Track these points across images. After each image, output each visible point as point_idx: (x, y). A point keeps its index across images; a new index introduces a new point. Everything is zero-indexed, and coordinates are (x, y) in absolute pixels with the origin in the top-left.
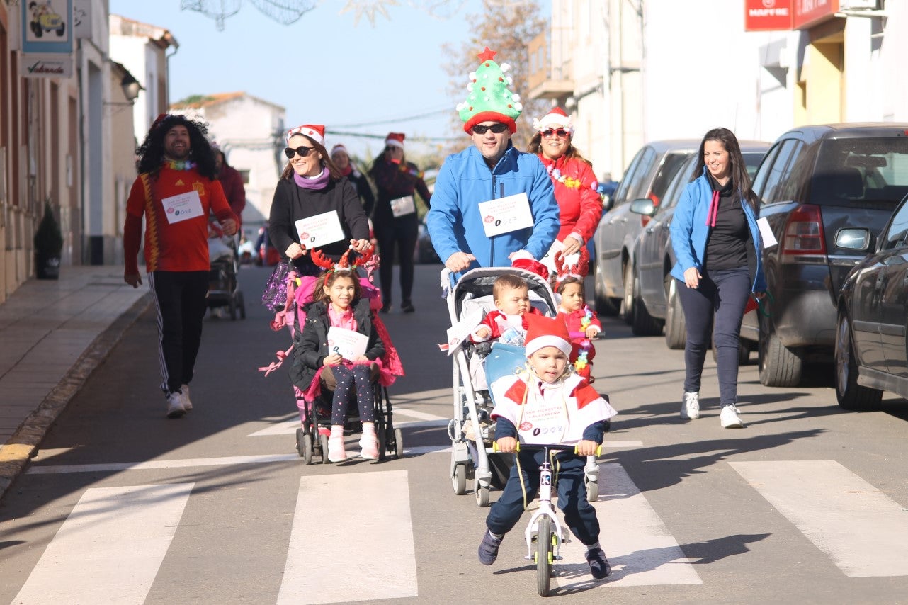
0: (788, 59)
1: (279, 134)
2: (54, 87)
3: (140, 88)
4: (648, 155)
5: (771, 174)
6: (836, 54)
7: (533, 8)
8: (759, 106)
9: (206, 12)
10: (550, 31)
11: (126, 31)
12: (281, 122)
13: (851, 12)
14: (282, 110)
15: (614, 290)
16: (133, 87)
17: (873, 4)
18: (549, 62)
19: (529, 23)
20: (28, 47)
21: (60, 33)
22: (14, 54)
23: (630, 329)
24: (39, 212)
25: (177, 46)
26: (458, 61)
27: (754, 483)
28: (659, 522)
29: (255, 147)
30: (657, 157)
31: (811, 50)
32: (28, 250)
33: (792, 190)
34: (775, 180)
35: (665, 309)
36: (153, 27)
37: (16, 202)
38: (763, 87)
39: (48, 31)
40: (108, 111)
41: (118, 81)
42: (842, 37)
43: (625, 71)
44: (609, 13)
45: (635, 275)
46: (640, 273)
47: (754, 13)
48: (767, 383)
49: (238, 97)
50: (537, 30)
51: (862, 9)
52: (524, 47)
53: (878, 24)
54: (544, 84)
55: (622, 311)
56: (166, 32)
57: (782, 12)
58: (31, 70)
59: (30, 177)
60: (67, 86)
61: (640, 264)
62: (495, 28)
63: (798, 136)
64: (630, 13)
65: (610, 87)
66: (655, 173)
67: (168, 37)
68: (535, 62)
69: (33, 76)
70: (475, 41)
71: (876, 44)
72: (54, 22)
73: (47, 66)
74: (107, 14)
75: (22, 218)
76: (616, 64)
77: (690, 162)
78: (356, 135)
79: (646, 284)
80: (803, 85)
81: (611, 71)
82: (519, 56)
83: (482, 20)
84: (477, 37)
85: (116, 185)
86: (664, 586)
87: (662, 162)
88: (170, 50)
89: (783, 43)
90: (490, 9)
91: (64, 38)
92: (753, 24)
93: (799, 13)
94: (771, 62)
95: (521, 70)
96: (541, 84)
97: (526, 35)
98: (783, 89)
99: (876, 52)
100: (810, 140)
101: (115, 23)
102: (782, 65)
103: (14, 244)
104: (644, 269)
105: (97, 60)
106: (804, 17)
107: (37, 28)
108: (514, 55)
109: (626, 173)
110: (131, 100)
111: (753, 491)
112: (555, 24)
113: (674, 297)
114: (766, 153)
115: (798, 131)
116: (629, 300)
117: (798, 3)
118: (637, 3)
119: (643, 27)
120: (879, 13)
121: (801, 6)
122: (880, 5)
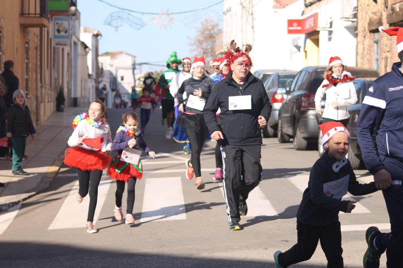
0: (301, 44)
1: (134, 65)
2: (63, 50)
3: (90, 50)
5: (298, 81)
6: (316, 42)
7: (217, 25)
8: (291, 58)
9: (112, 26)
10: (222, 32)
11: (85, 31)
12: (135, 61)
13: (322, 29)
14: (135, 57)
16: (87, 49)
17: (329, 26)
18: (222, 42)
19: (216, 30)
20: (56, 37)
21: (66, 32)
22: (51, 39)
24: (57, 90)
25: (101, 35)
26: (193, 42)
29: (126, 69)
31: (308, 41)
32: (54, 102)
36: (94, 30)
37: (51, 86)
38: (293, 52)
39: (62, 31)
40: (80, 57)
41: (83, 48)
42: (318, 37)
44: (242, 27)
47: (291, 28)
48: (296, 149)
49: (121, 53)
50: (219, 32)
51: (325, 28)
52: (214, 37)
53: (330, 33)
54: (221, 50)
56: (98, 32)
57: (299, 28)
58: (57, 44)
59: (55, 79)
60: (67, 49)
62: (205, 31)
63: (307, 69)
64: (249, 27)
67: (99, 33)
68: (218, 43)
69: (57, 46)
70: (198, 35)
71: (330, 39)
72: (64, 29)
73: (62, 43)
74: (80, 26)
75: (52, 92)
78: (159, 65)
80: (306, 52)
82: (212, 40)
83: (200, 29)
84: (199, 34)
85: (82, 81)
88: (99, 37)
89: (299, 38)
90: (203, 25)
91: (67, 34)
92: (290, 32)
93: (305, 29)
94: (295, 44)
95: (213, 45)
96: (220, 49)
97: (215, 33)
98: (299, 52)
99: (330, 42)
100: (310, 71)
101: (82, 29)
102: (299, 45)
103: (50, 100)
105: (76, 41)
106: (307, 30)
107: (59, 31)
108: (211, 40)
110: (87, 53)
112: (224, 30)
114: (296, 74)
117: (304, 25)
118: (251, 24)
119: (253, 32)
120: (331, 29)
121: (305, 26)
122: (331, 27)
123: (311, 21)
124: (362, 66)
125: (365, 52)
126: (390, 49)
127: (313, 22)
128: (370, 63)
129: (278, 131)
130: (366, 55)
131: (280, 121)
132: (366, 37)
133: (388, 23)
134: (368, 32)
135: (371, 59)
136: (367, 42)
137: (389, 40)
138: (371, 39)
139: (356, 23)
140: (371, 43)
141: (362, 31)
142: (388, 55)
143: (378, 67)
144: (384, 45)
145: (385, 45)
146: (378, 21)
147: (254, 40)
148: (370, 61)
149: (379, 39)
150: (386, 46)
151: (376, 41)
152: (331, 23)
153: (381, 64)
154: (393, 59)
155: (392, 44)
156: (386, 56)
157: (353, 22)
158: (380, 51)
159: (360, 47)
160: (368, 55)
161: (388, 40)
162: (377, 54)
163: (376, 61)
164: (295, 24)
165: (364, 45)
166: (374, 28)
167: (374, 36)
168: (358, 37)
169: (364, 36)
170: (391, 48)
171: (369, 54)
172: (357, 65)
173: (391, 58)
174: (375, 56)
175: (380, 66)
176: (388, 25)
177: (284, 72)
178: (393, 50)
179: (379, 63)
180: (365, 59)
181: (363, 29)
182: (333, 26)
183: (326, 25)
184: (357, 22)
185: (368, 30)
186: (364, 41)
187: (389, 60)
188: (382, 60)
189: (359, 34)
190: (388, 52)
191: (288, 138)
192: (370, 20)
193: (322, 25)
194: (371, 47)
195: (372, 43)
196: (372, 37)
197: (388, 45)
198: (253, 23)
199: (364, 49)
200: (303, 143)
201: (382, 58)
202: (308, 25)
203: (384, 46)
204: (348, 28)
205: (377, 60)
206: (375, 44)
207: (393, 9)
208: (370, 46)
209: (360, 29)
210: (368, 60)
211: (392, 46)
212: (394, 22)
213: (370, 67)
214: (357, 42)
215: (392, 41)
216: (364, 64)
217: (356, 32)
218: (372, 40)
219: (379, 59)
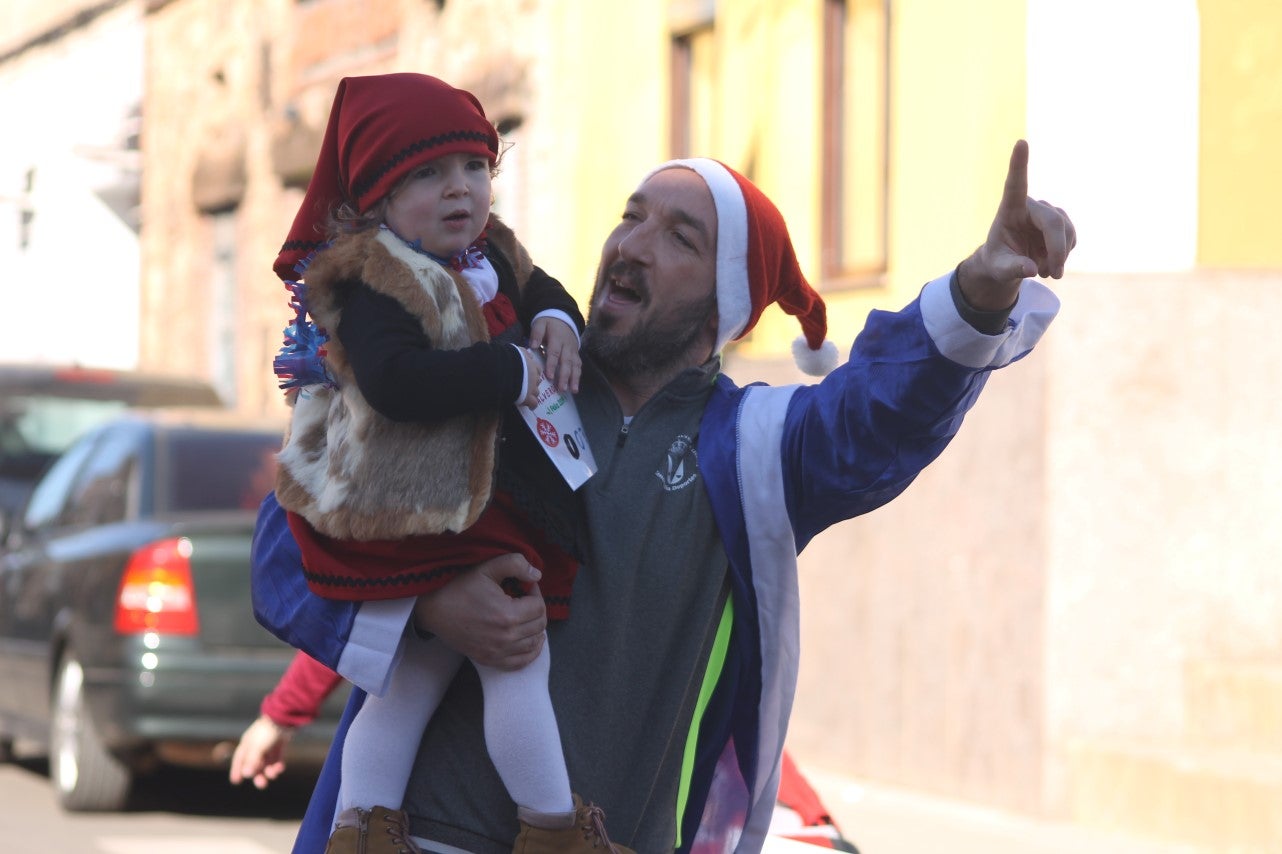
128: (196, 349)
132: (178, 233)
133: (271, 176)
134: (192, 214)
135: (200, 336)
138: (202, 244)
140: (200, 259)
141: (164, 205)
143: (232, 366)
144: (255, 268)
145: (261, 269)
146: (228, 169)
149: (235, 241)
151: (221, 250)
152: (31, 176)
156: (263, 322)
158: (240, 294)
160: (188, 315)
162: (228, 308)
163: (222, 343)
165: (169, 269)
166: (215, 194)
167: (213, 230)
168: (146, 232)
169: (170, 229)
171: (194, 310)
174: (217, 321)
176: (274, 184)
179: (236, 349)
182: (39, 185)
185: (193, 206)
186: (171, 249)
189: (146, 221)
194: (201, 279)
195: (205, 259)
196: (208, 233)
199: (169, 288)
201: (247, 327)
203: (256, 275)
205: (229, 337)
206: (220, 267)
207: (294, 117)
208: (199, 277)
209: (154, 200)
212: (300, 171)
217: (136, 211)
218: (207, 248)
219: (236, 333)
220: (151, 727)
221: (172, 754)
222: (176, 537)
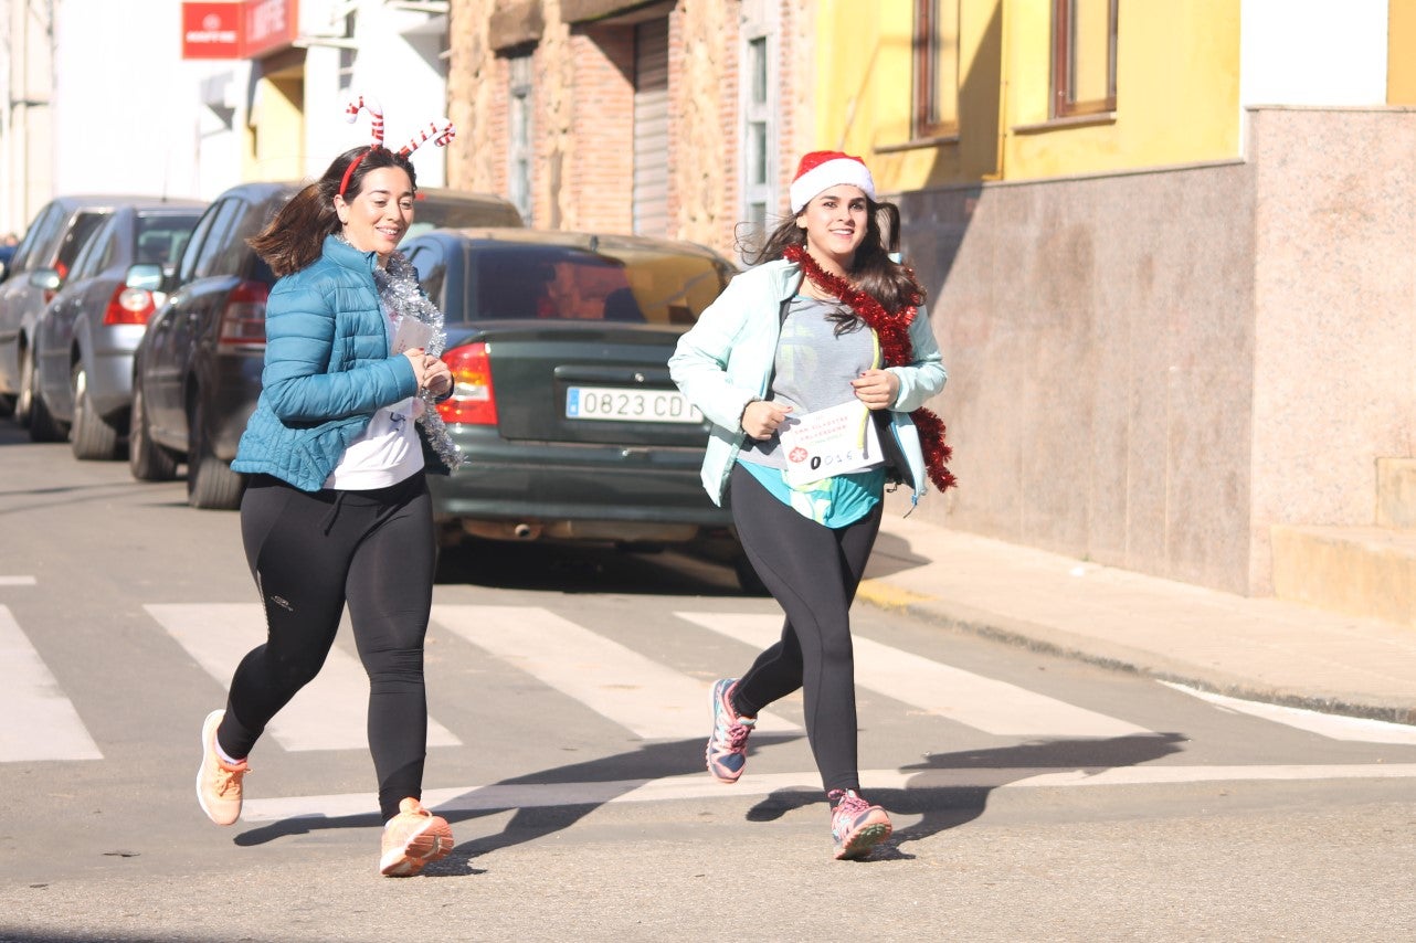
0: (235, 97)
4: (55, 213)
5: (208, 241)
6: (295, 92)
8: (198, 153)
13: (314, 40)
15: (9, 383)
17: (341, 28)
23: (26, 434)
27: (174, 630)
28: (50, 681)
30: (66, 217)
31: (265, 87)
33: (234, 262)
34: (212, 248)
35: (71, 408)
38: (204, 130)
42: (302, 71)
43: (30, 104)
44: (10, 30)
45: (35, 365)
46: (41, 363)
47: (194, 37)
48: (197, 504)
51: (327, 37)
53: (347, 56)
55: (18, 411)
57: (228, 37)
61: (42, 351)
63: (242, 194)
64: (37, 32)
65: (11, 124)
66: (64, 236)
71: (345, 81)
76: (19, 96)
77: (108, 221)
79: (49, 376)
80: (253, 130)
81: (13, 105)
86: (54, 762)
87: (72, 222)
89: (229, 77)
92: (192, 51)
93: (249, 39)
94: (214, 99)
98: (228, 134)
99: (345, 91)
100: (256, 199)
102: (228, 104)
104: (47, 358)
106: (257, 45)
109: (29, 230)
111: (173, 642)
113: (83, 395)
114: (201, 214)
115: (244, 188)
116: (26, 398)
117: (249, 27)
118: (46, 21)
119: (53, 49)
120: (348, 43)
121: (252, 30)
122: (349, 33)
123: (272, 9)
124: (465, 188)
125: (478, 133)
126: (574, 119)
127: (279, 12)
128: (495, 173)
129: (131, 436)
130: (481, 146)
131: (139, 399)
132: (481, 74)
133: (563, 20)
134: (491, 54)
135: (499, 162)
136: (487, 91)
137: (568, 87)
138: (500, 84)
139: (442, 20)
140: (499, 96)
141: (468, 50)
142: (564, 143)
143: (527, 190)
144: (549, 104)
145: (554, 105)
146: (526, 13)
147: (55, 84)
148: (495, 167)
149: (529, 82)
150: (556, 111)
151: (518, 89)
152: (350, 20)
153: (536, 179)
154: (581, 158)
155: (578, 102)
156: (556, 150)
157: (434, 14)
158: (535, 127)
159: (460, 110)
160: (490, 144)
161: (563, 86)
162: (525, 139)
163: (517, 168)
164: (212, 21)
165: (472, 104)
166: (511, 38)
167: (512, 69)
168: (452, 73)
169: (474, 71)
170: (578, 118)
171: (494, 140)
172: (447, 184)
173: (577, 157)
174: (515, 150)
175: (534, 185)
176: (565, 28)
177: (160, 205)
178: (581, 125)
179: (530, 173)
180: (479, 158)
181: (469, 41)
182: (358, 30)
183: (332, 24)
184: (449, 13)
185: (491, 48)
186: (473, 89)
187: (567, 162)
188: (542, 162)
189: (454, 62)
190: (565, 131)
191: (171, 464)
192: (498, 8)
193: (315, 24)
194: (501, 114)
195: (504, 95)
196: (506, 75)
197: (562, 108)
198: (51, 14)
199: (473, 119)
200: (227, 480)
201: (543, 157)
202: (264, 25)
203: (550, 111)
204: (414, 39)
205: (524, 163)
206: (517, 103)
208: (499, 111)
209: (459, 41)
210: (489, 164)
211: (577, 110)
212: (589, 16)
213: (496, 190)
214: (449, 93)
215: (578, 89)
216: (472, 180)
217: (444, 55)
218: (505, 87)
219: (531, 160)
220: (458, 506)
221: (474, 530)
222: (484, 340)
